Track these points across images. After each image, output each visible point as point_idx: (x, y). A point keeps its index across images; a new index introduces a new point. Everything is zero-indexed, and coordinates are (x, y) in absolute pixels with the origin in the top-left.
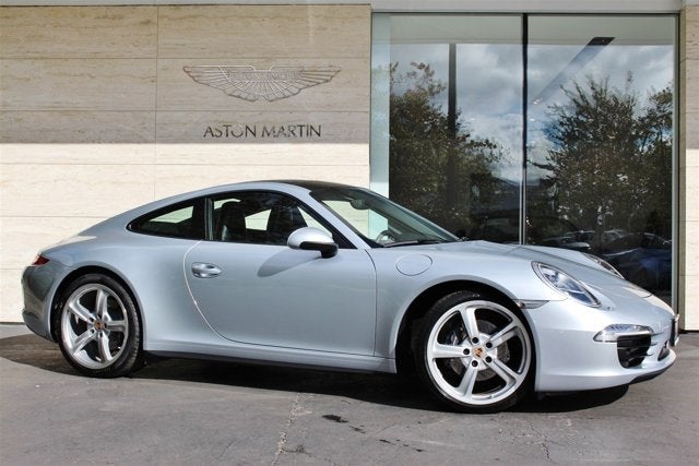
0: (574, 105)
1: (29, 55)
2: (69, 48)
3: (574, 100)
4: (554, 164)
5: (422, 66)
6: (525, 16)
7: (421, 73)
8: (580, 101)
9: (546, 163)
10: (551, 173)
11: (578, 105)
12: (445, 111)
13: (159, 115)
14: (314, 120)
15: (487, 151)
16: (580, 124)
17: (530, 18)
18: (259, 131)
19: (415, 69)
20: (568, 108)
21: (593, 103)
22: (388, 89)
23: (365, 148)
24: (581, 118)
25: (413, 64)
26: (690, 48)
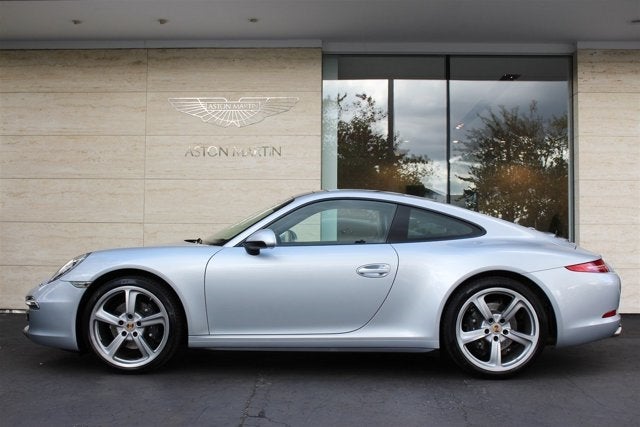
0: (489, 129)
1: (41, 89)
3: (489, 126)
4: (475, 177)
5: (365, 97)
6: (448, 57)
7: (365, 103)
8: (494, 126)
9: (468, 176)
10: (473, 186)
11: (493, 130)
12: (385, 132)
13: (148, 139)
14: (275, 142)
16: (496, 145)
17: (451, 59)
19: (360, 99)
20: (484, 132)
21: (505, 128)
22: (336, 116)
23: (316, 167)
24: (496, 140)
25: (357, 96)
26: (582, 84)
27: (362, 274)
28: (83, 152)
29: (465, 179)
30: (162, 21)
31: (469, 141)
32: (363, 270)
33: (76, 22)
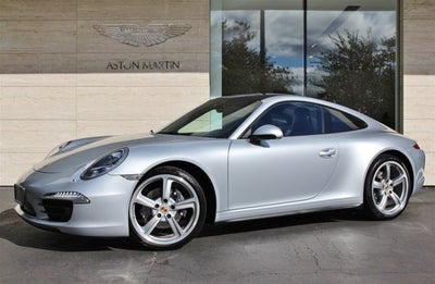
0: (337, 47)
2: (21, 14)
3: (337, 44)
4: (325, 84)
5: (241, 24)
7: (242, 27)
8: (341, 46)
10: (323, 90)
12: (258, 50)
13: (79, 56)
14: (174, 58)
15: (284, 75)
18: (141, 66)
19: (238, 25)
21: (349, 46)
23: (206, 76)
24: (342, 55)
25: (236, 22)
26: (407, 13)
27: (322, 156)
31: (322, 56)
32: (322, 153)
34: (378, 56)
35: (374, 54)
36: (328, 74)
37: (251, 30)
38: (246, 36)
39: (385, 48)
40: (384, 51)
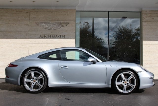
0: (119, 31)
1: (1, 19)
2: (10, 18)
4: (115, 44)
5: (86, 22)
6: (109, 12)
7: (86, 24)
8: (120, 30)
10: (114, 46)
12: (92, 32)
13: (30, 33)
14: (63, 34)
15: (100, 40)
17: (110, 12)
18: (52, 36)
21: (123, 31)
23: (74, 40)
24: (121, 34)
25: (84, 22)
26: (143, 19)
28: (12, 36)
29: (112, 44)
30: (34, 2)
31: (114, 34)
33: (11, 1)
34: (133, 34)
35: (132, 34)
36: (116, 40)
37: (89, 25)
38: (87, 27)
39: (136, 31)
40: (135, 32)
